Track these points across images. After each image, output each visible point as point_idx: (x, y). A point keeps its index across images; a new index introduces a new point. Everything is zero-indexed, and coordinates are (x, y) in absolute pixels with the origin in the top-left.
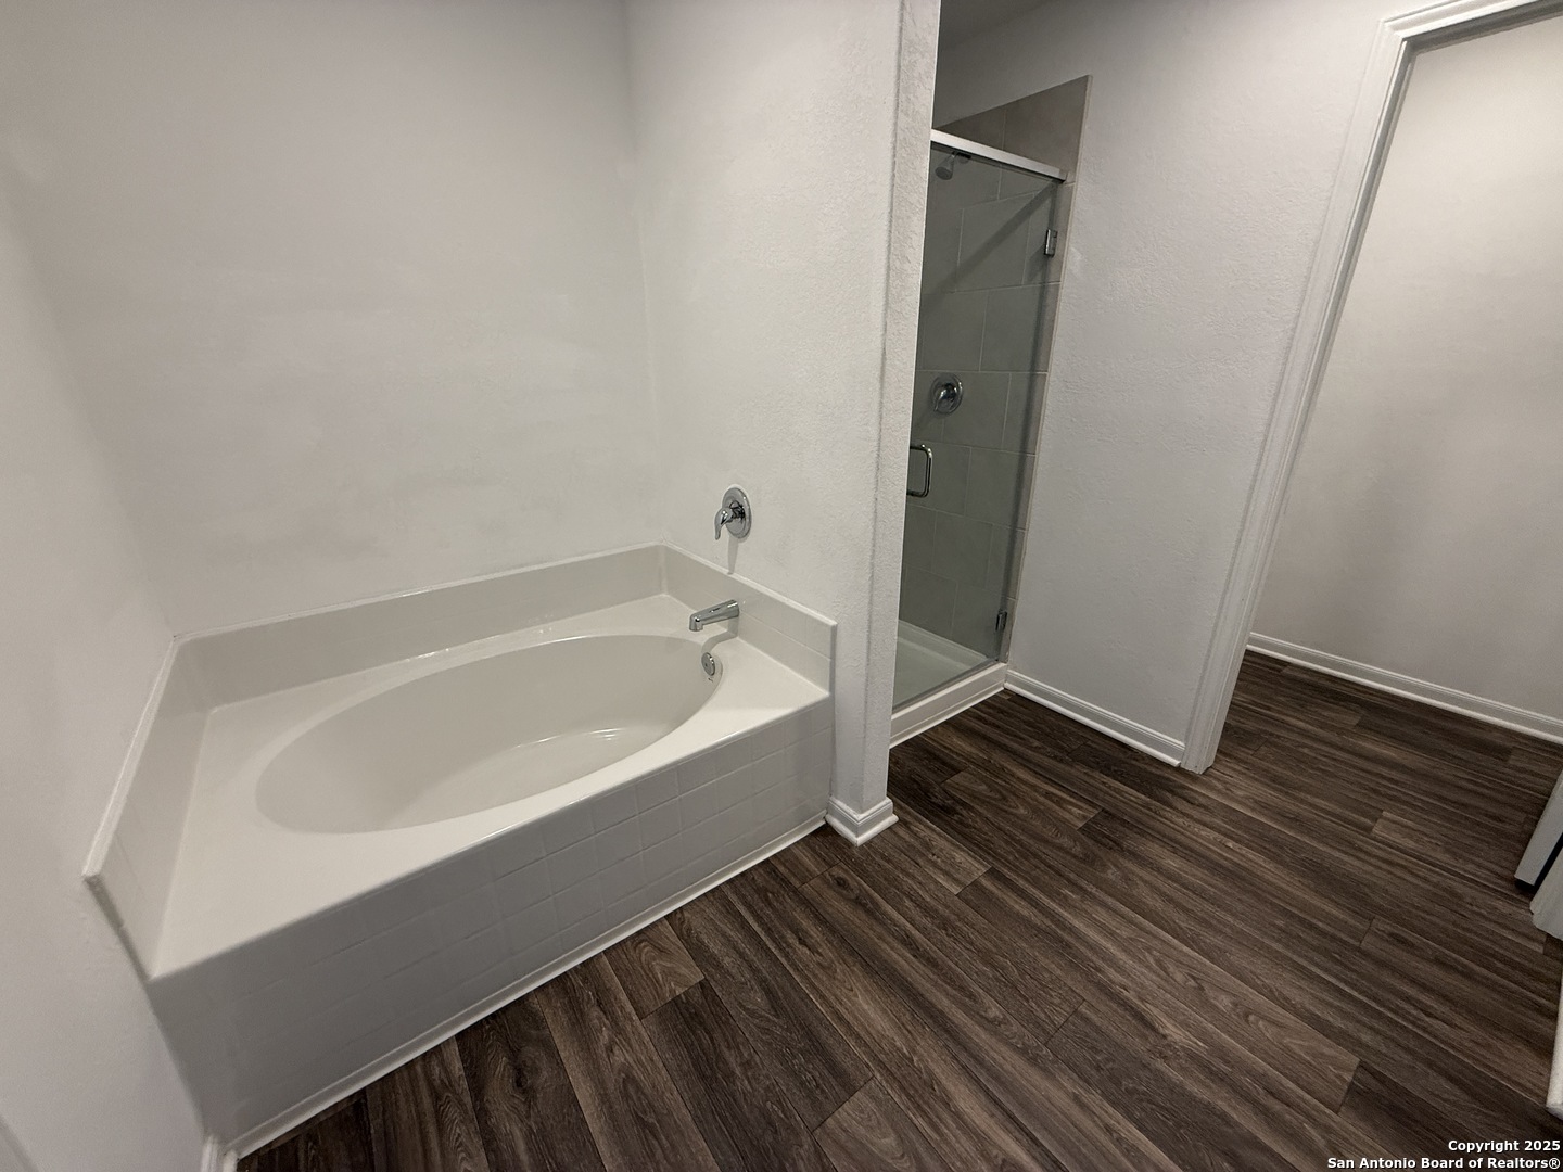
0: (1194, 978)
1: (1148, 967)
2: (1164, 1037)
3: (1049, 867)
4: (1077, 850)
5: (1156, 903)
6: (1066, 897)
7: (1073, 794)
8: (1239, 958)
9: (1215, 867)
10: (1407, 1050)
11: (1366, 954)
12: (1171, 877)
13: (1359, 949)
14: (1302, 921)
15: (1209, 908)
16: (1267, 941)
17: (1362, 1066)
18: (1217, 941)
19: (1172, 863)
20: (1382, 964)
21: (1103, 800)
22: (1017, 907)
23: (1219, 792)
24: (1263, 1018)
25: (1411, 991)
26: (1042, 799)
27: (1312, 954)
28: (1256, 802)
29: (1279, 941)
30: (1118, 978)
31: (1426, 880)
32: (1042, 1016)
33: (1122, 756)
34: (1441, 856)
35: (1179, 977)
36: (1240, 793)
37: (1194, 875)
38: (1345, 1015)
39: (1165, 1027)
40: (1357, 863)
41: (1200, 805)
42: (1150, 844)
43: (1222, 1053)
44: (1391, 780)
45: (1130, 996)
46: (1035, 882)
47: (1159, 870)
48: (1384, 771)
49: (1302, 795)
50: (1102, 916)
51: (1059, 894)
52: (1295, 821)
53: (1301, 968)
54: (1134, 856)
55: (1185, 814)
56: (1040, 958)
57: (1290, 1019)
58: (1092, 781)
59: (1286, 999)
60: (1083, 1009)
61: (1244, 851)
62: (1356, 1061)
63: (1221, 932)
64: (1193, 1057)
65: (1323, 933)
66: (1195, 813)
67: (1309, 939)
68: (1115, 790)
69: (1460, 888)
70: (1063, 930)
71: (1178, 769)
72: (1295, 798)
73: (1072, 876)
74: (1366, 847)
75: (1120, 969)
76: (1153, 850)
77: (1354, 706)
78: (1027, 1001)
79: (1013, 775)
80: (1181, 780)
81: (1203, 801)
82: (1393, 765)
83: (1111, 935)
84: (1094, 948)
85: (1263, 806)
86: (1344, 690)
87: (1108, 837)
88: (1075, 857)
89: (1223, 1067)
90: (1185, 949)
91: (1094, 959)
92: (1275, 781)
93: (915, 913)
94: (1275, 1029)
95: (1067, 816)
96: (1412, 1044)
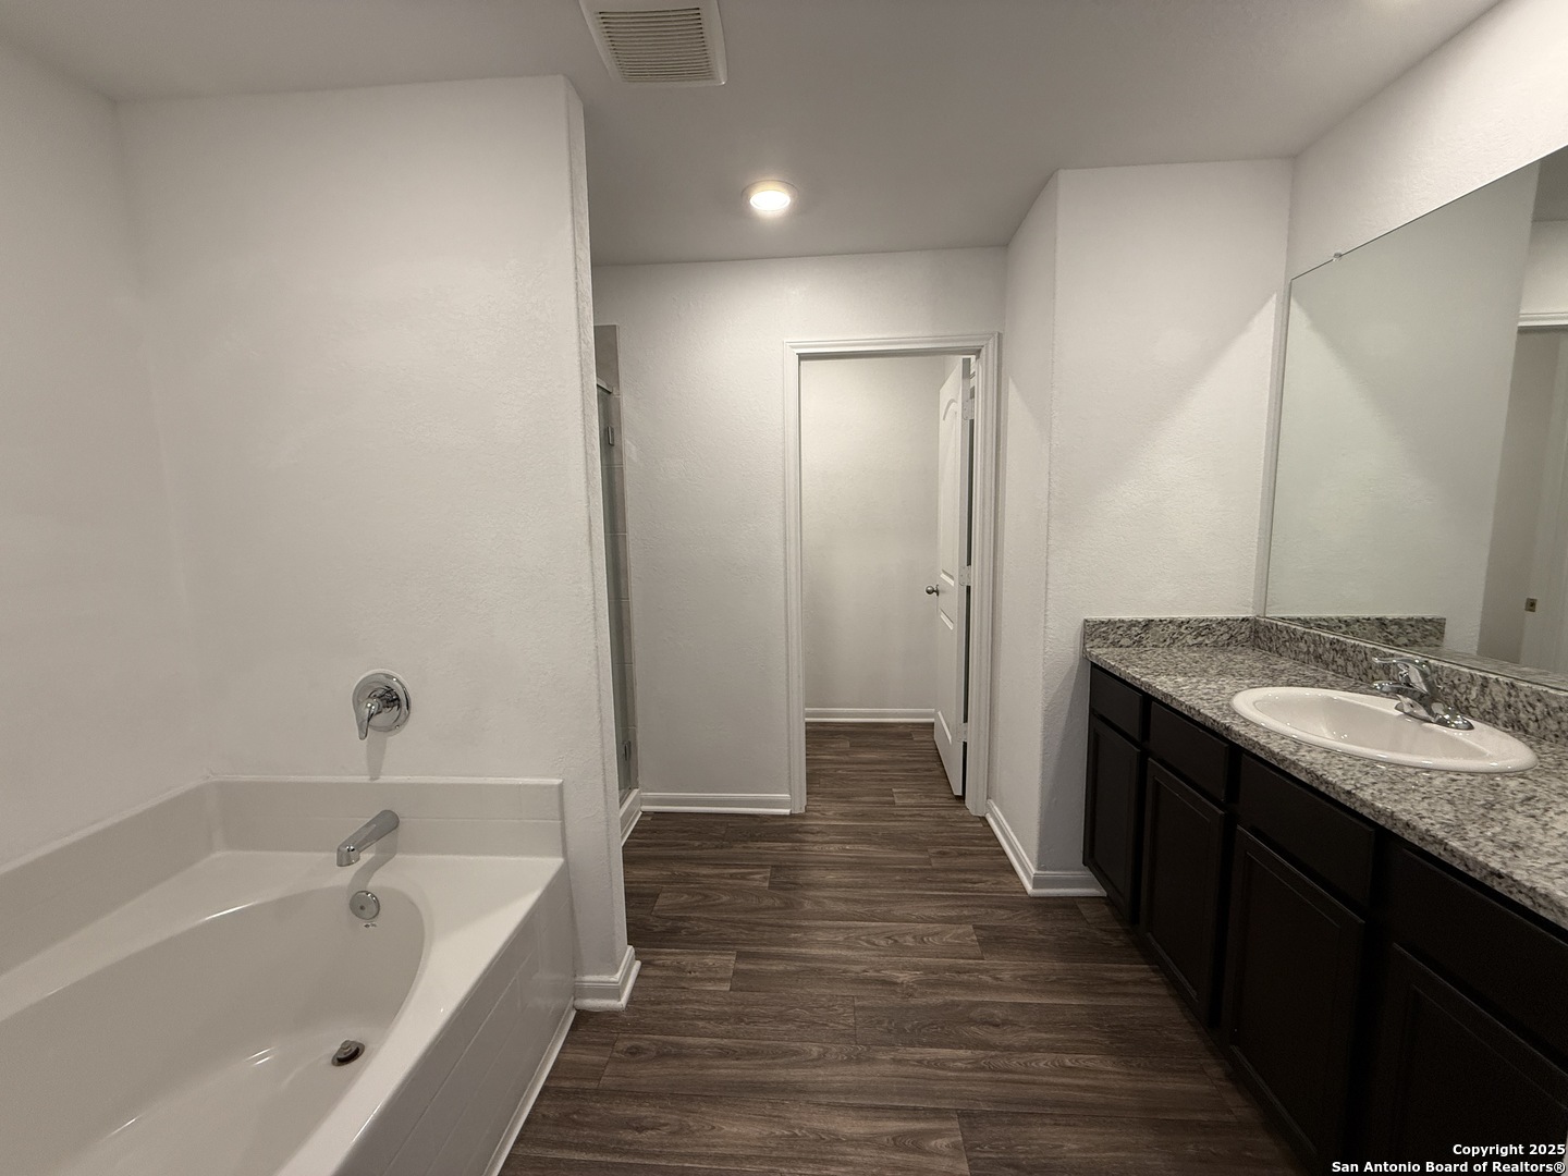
0: (889, 938)
1: (866, 949)
2: (902, 983)
3: (771, 925)
4: (778, 903)
5: (842, 908)
6: (795, 939)
7: (747, 866)
8: (898, 911)
9: (851, 866)
10: (981, 906)
11: (938, 870)
12: (838, 886)
13: (933, 870)
14: (905, 870)
15: (865, 891)
16: (900, 892)
17: (975, 927)
18: (883, 908)
19: (831, 877)
20: (946, 870)
21: (767, 860)
22: (774, 968)
23: (821, 819)
24: (929, 935)
25: (962, 876)
26: (730, 881)
27: (920, 885)
28: (842, 814)
29: (904, 888)
30: (858, 968)
31: (929, 816)
32: (841, 1027)
33: (755, 824)
34: (926, 801)
35: (883, 943)
36: (830, 813)
37: (845, 877)
38: (953, 907)
39: (898, 977)
40: (902, 824)
41: (818, 832)
42: (812, 873)
43: (927, 969)
44: (883, 771)
45: (871, 974)
46: (771, 943)
47: (828, 886)
48: (878, 767)
49: (856, 799)
50: (822, 936)
51: (789, 940)
52: (863, 816)
53: (922, 896)
54: (810, 885)
55: (815, 843)
56: (812, 990)
57: (938, 927)
58: (751, 851)
59: (929, 917)
60: (857, 1003)
61: (856, 847)
62: (971, 927)
63: (880, 902)
64: (920, 983)
65: (916, 871)
66: (818, 838)
67: (914, 878)
68: (768, 849)
69: (943, 813)
70: (809, 962)
71: (792, 816)
72: (855, 802)
73: (788, 922)
74: (901, 813)
75: (856, 962)
76: (816, 875)
77: (842, 736)
78: (826, 1025)
79: (698, 875)
80: (798, 822)
81: (817, 828)
82: (880, 762)
83: (835, 945)
84: (834, 960)
85: (844, 816)
86: (832, 729)
87: (787, 883)
88: (780, 908)
89: (934, 976)
90: (873, 924)
91: (839, 967)
92: (841, 798)
93: (711, 1027)
94: (936, 938)
95: (756, 884)
96: (980, 902)
